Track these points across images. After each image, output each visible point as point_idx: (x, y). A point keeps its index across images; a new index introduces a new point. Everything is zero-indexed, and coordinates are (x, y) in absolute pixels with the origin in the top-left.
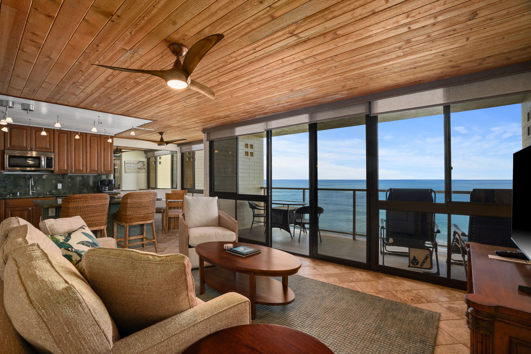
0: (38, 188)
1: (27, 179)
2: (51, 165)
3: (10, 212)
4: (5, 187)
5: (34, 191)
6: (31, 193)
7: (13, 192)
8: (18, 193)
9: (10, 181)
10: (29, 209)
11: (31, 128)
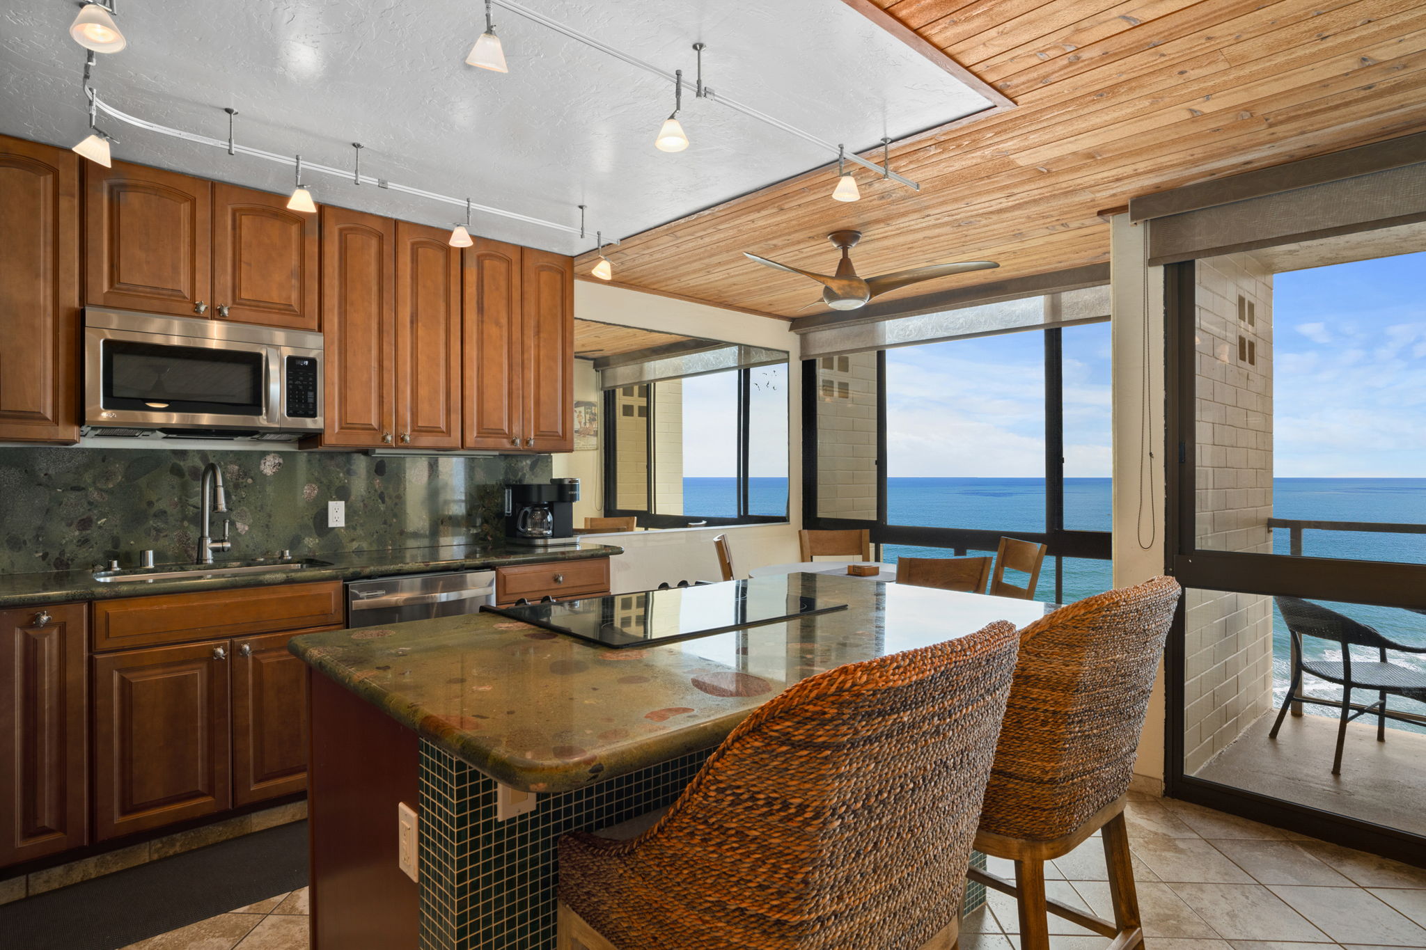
0: (242, 527)
1: (187, 477)
2: (310, 400)
3: (116, 676)
4: (85, 523)
5: (223, 541)
6: (209, 555)
7: (123, 548)
8: (150, 553)
9: (111, 486)
10: (214, 654)
11: (213, 186)
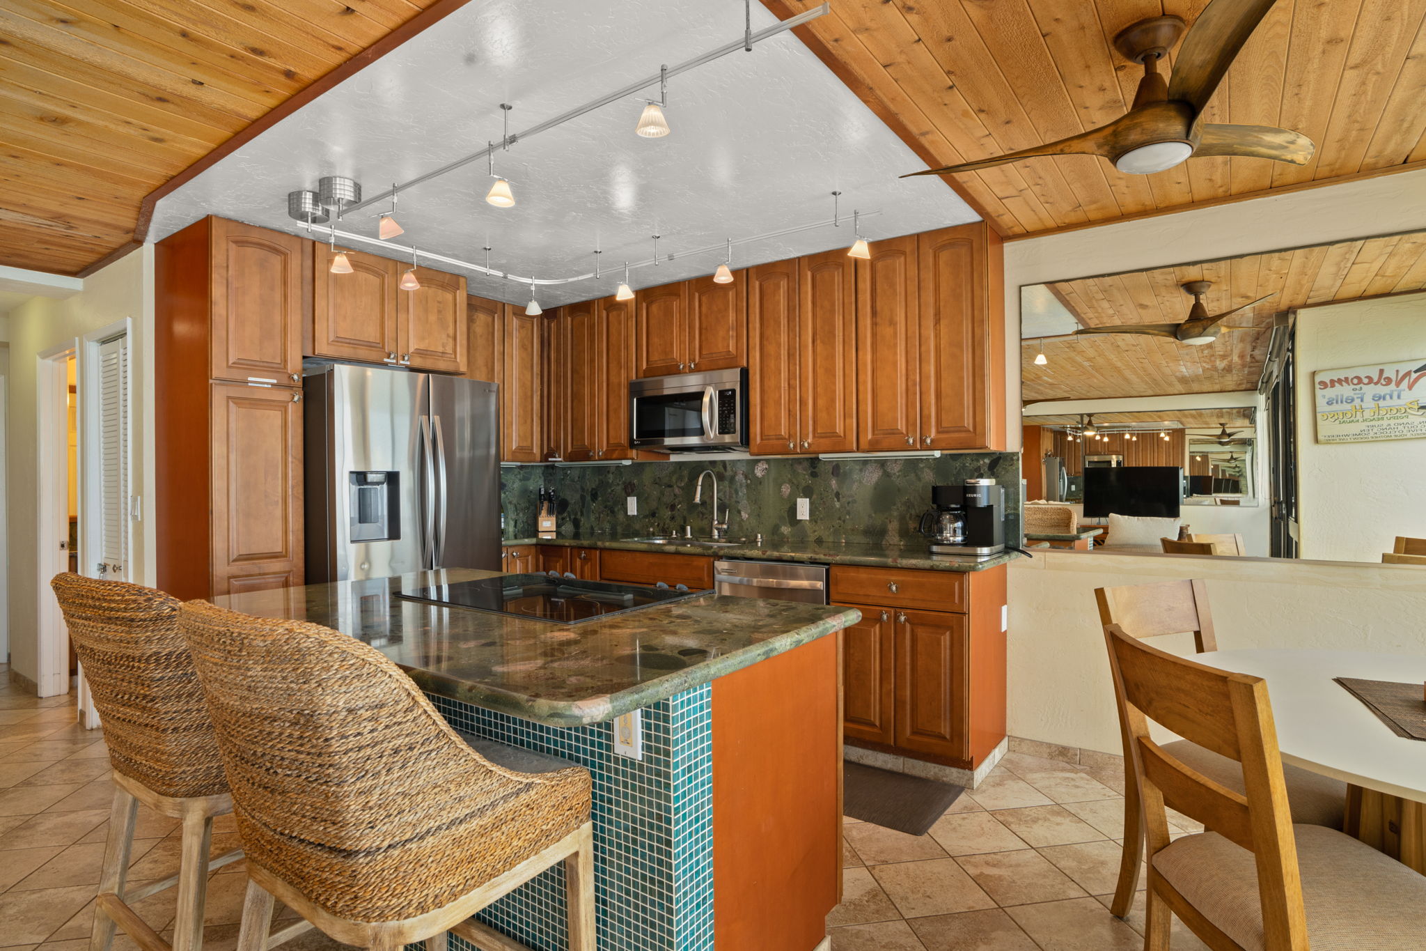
0: (744, 515)
2: (732, 421)
5: (723, 524)
6: (716, 533)
8: (688, 528)
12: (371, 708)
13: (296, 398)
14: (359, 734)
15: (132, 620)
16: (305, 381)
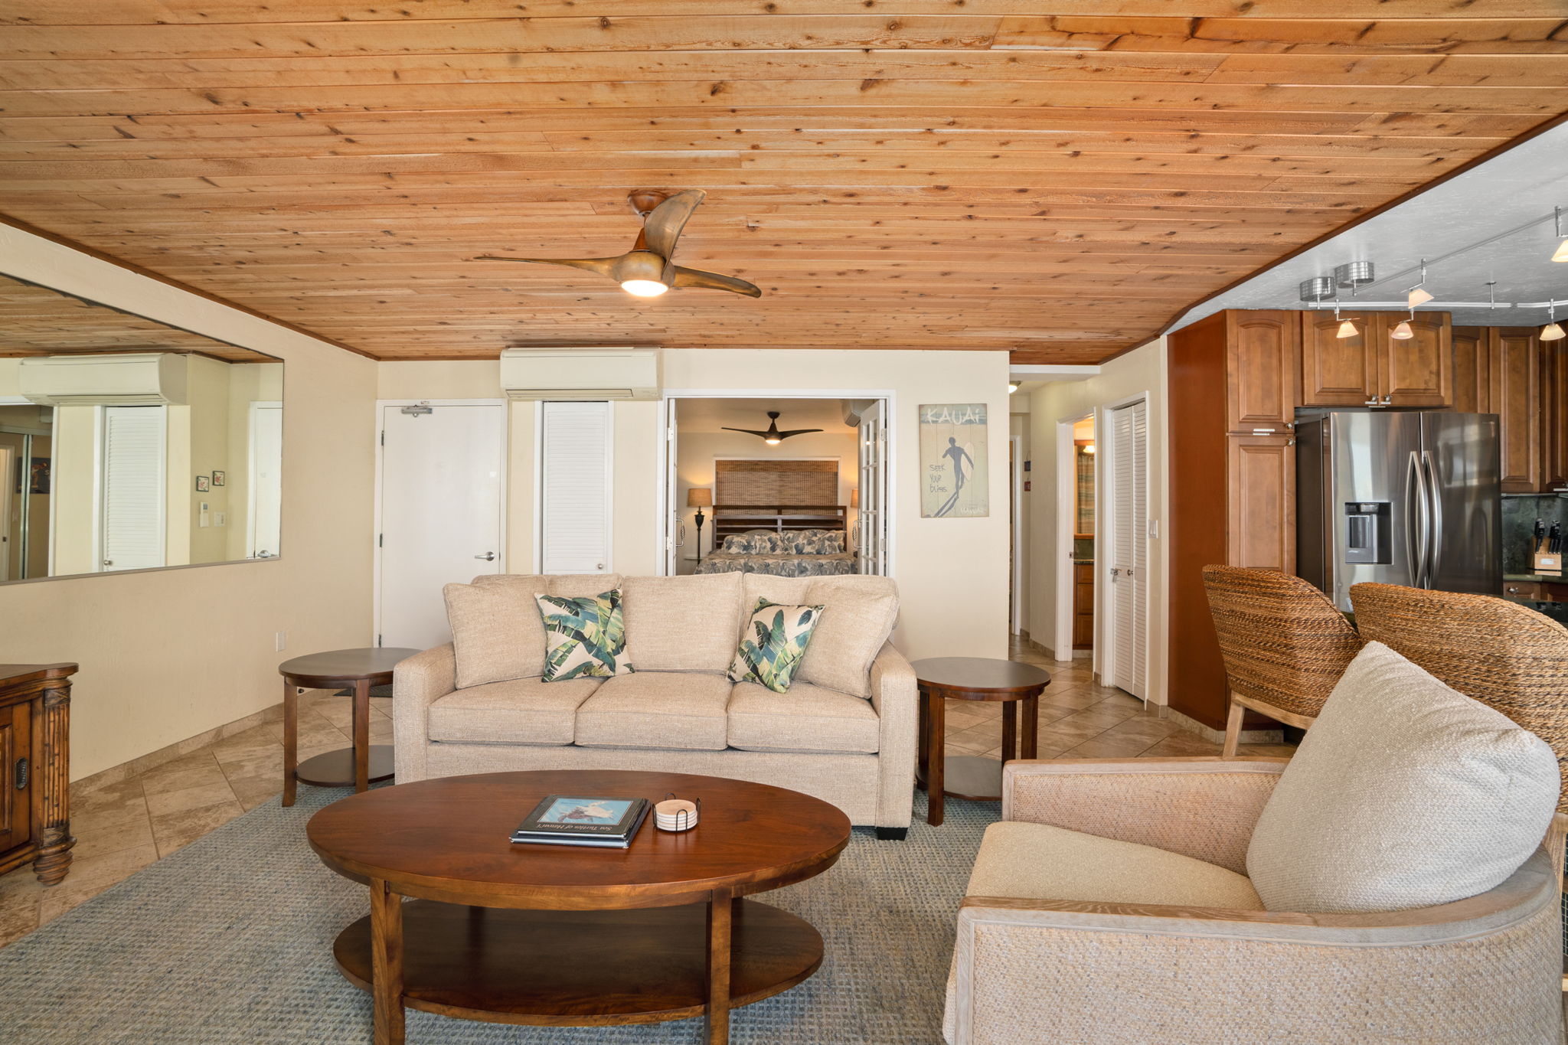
12: (1552, 660)
13: (1290, 443)
14: (1541, 676)
15: (1284, 595)
16: (1296, 427)
